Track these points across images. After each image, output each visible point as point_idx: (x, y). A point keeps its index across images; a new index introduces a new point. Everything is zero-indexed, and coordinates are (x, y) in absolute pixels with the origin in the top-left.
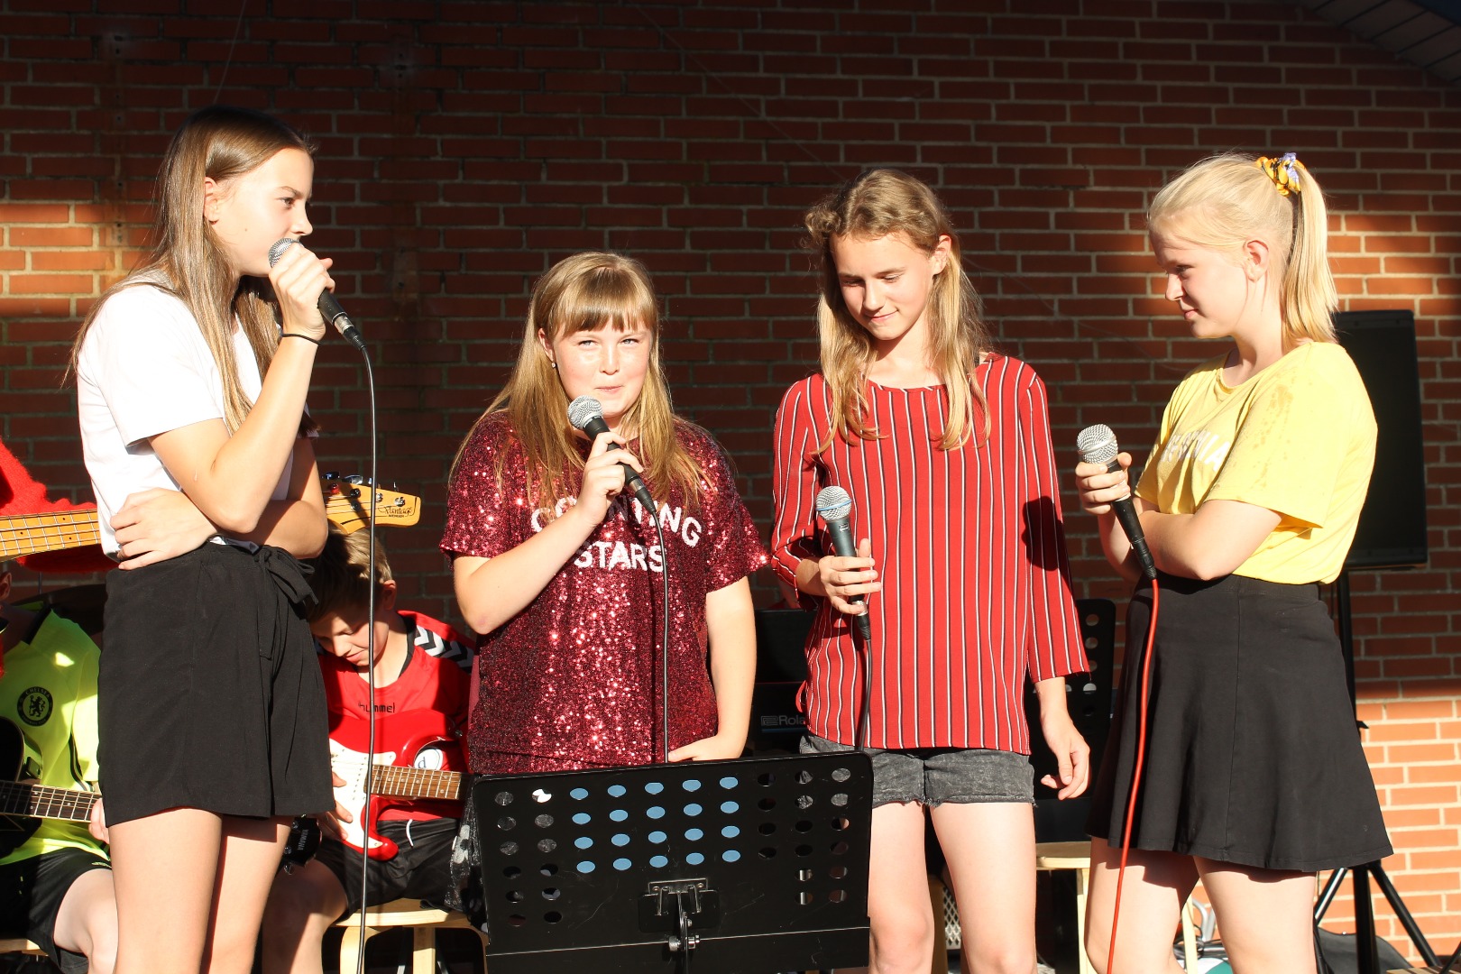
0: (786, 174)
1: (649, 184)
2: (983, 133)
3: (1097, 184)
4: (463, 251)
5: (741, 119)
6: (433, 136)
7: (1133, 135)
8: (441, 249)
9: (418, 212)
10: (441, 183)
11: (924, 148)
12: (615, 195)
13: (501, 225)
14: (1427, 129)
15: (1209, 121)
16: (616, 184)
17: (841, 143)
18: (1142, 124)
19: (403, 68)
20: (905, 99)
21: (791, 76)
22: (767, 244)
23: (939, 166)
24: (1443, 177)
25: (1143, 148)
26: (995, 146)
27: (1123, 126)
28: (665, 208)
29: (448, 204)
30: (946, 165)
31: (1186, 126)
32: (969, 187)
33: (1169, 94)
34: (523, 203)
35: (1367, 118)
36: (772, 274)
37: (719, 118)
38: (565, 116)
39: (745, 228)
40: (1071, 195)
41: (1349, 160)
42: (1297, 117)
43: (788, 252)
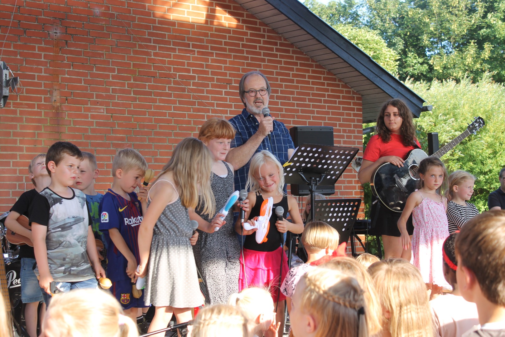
0: (158, 74)
1: (123, 75)
2: (207, 66)
3: (234, 83)
4: (72, 91)
5: (147, 57)
6: (64, 55)
7: (243, 70)
8: (66, 90)
9: (60, 78)
10: (66, 69)
12: (114, 77)
13: (83, 84)
14: (311, 74)
15: (261, 68)
16: (114, 74)
18: (245, 67)
19: (56, 33)
20: (188, 55)
21: (160, 45)
22: (153, 95)
23: (197, 75)
24: (314, 88)
27: (241, 67)
28: (126, 82)
29: (68, 77)
31: (256, 68)
33: (252, 59)
34: (89, 78)
35: (298, 70)
36: (154, 104)
37: (141, 56)
38: (101, 52)
40: (228, 86)
41: (292, 81)
42: (281, 68)
43: (158, 98)
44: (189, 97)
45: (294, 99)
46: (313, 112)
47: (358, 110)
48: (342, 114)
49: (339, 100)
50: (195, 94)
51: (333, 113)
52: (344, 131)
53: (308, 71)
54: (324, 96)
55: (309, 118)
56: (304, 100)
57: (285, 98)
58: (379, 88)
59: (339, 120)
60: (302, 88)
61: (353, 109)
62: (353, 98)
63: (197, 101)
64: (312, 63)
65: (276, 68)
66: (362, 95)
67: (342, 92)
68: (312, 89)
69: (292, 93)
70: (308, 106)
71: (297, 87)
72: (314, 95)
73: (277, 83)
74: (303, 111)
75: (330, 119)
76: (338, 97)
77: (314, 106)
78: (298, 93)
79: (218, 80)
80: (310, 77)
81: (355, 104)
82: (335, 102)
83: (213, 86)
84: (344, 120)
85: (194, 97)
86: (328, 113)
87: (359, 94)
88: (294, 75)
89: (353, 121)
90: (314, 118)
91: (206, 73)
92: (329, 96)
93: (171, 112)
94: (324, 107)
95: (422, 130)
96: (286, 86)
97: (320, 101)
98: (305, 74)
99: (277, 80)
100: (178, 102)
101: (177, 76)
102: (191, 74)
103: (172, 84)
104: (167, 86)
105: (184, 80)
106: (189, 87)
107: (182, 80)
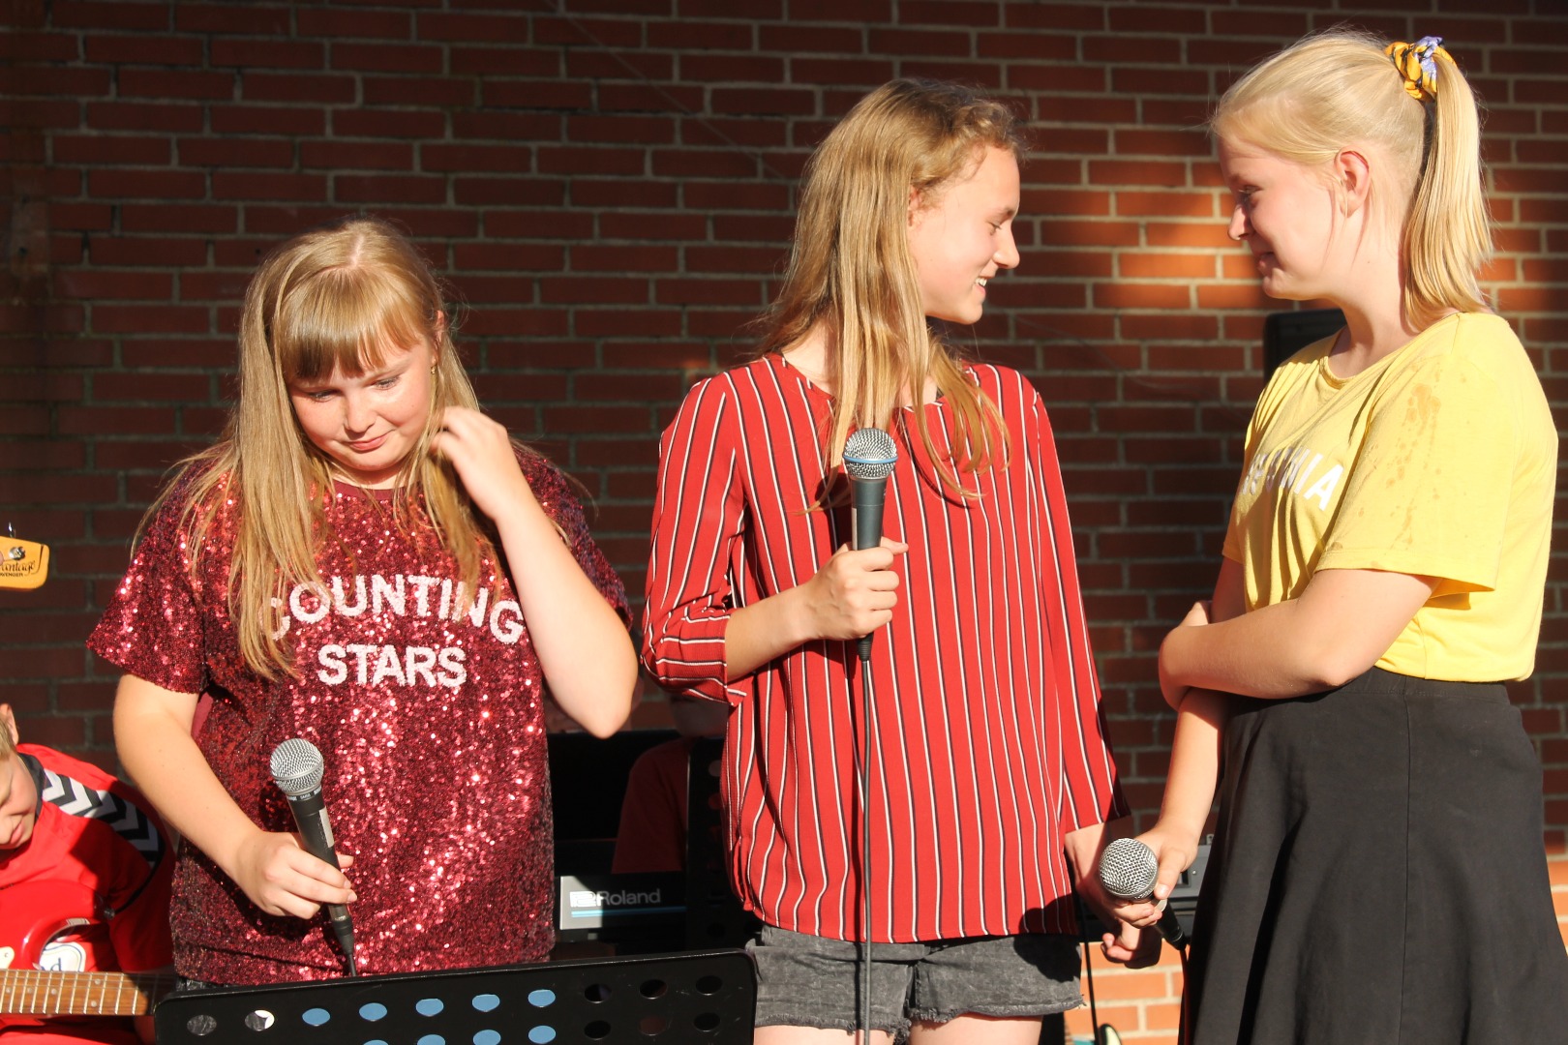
0: (594, 96)
1: (395, 108)
2: (879, 41)
3: (1043, 117)
4: (117, 202)
5: (529, 15)
6: (72, 31)
7: (1095, 48)
8: (84, 198)
9: (49, 143)
10: (84, 100)
11: (795, 63)
12: (342, 123)
13: (174, 165)
14: (1509, 45)
15: (1202, 29)
16: (343, 107)
17: (675, 54)
18: (1107, 32)
22: (567, 199)
23: (817, 90)
24: (1531, 115)
25: (1109, 66)
27: (1080, 35)
28: (417, 144)
29: (94, 133)
30: (826, 88)
31: (1169, 35)
34: (207, 133)
36: (574, 242)
37: (498, 13)
39: (534, 174)
43: (597, 211)
46: (1527, 241)
53: (1492, 32)
68: (1521, 121)
80: (1503, 62)
93: (674, 276)
100: (710, 225)
101: (707, 97)
102: (787, 84)
103: (678, 137)
104: (649, 149)
105: (747, 117)
106: (774, 149)
107: (731, 118)
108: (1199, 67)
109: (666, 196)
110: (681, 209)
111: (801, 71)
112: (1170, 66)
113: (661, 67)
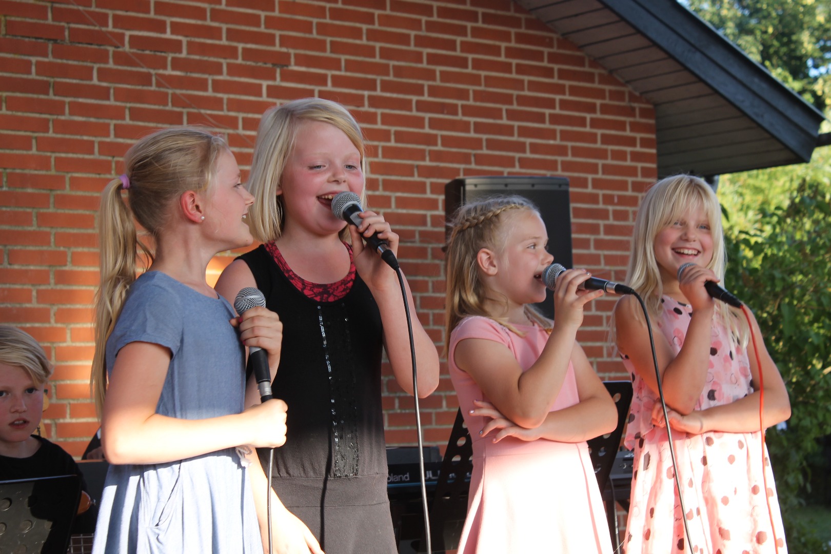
0: (67, 33)
2: (216, 15)
3: (297, 64)
7: (322, 29)
11: (172, 24)
14: (513, 44)
15: (373, 23)
17: (110, 13)
18: (328, 20)
22: (51, 91)
23: (184, 40)
24: (522, 81)
25: (329, 39)
26: (224, 27)
27: (315, 21)
30: (189, 39)
31: (358, 25)
32: (206, 58)
35: (476, 32)
36: (55, 117)
39: (33, 76)
40: (278, 71)
41: (463, 63)
42: (431, 26)
43: (68, 100)
44: (161, 98)
45: (468, 111)
46: (520, 147)
47: (645, 143)
48: (602, 154)
49: (593, 116)
50: (178, 92)
51: (576, 152)
52: (608, 200)
53: (506, 37)
54: (550, 104)
55: (510, 162)
56: (496, 114)
57: (441, 108)
58: (701, 80)
59: (593, 169)
60: (489, 81)
61: (631, 142)
62: (630, 112)
63: (185, 111)
64: (518, 15)
65: (416, 24)
66: (656, 105)
67: (600, 94)
68: (518, 84)
69: (463, 95)
70: (509, 130)
71: (475, 80)
72: (522, 100)
73: (419, 65)
74: (491, 144)
75: (567, 166)
76: (591, 108)
77: (524, 132)
78: (479, 96)
79: (247, 54)
80: (510, 52)
81: (635, 127)
82: (582, 122)
83: (233, 69)
84: (607, 169)
85: (177, 101)
86: (562, 151)
87: (648, 102)
88: (467, 47)
89: (632, 171)
90: (524, 163)
91: (214, 33)
92: (564, 105)
93: (107, 140)
94: (551, 134)
95: (819, 198)
96: (445, 76)
97: (540, 118)
98: (497, 43)
99: (418, 57)
100: (127, 112)
101: (127, 39)
102: (168, 35)
103: (111, 60)
104: (96, 66)
105: (147, 52)
106: (161, 72)
107: (140, 52)
108: (371, 43)
109: (103, 93)
110: (112, 102)
111: (176, 28)
112: (358, 42)
113: (103, 19)
